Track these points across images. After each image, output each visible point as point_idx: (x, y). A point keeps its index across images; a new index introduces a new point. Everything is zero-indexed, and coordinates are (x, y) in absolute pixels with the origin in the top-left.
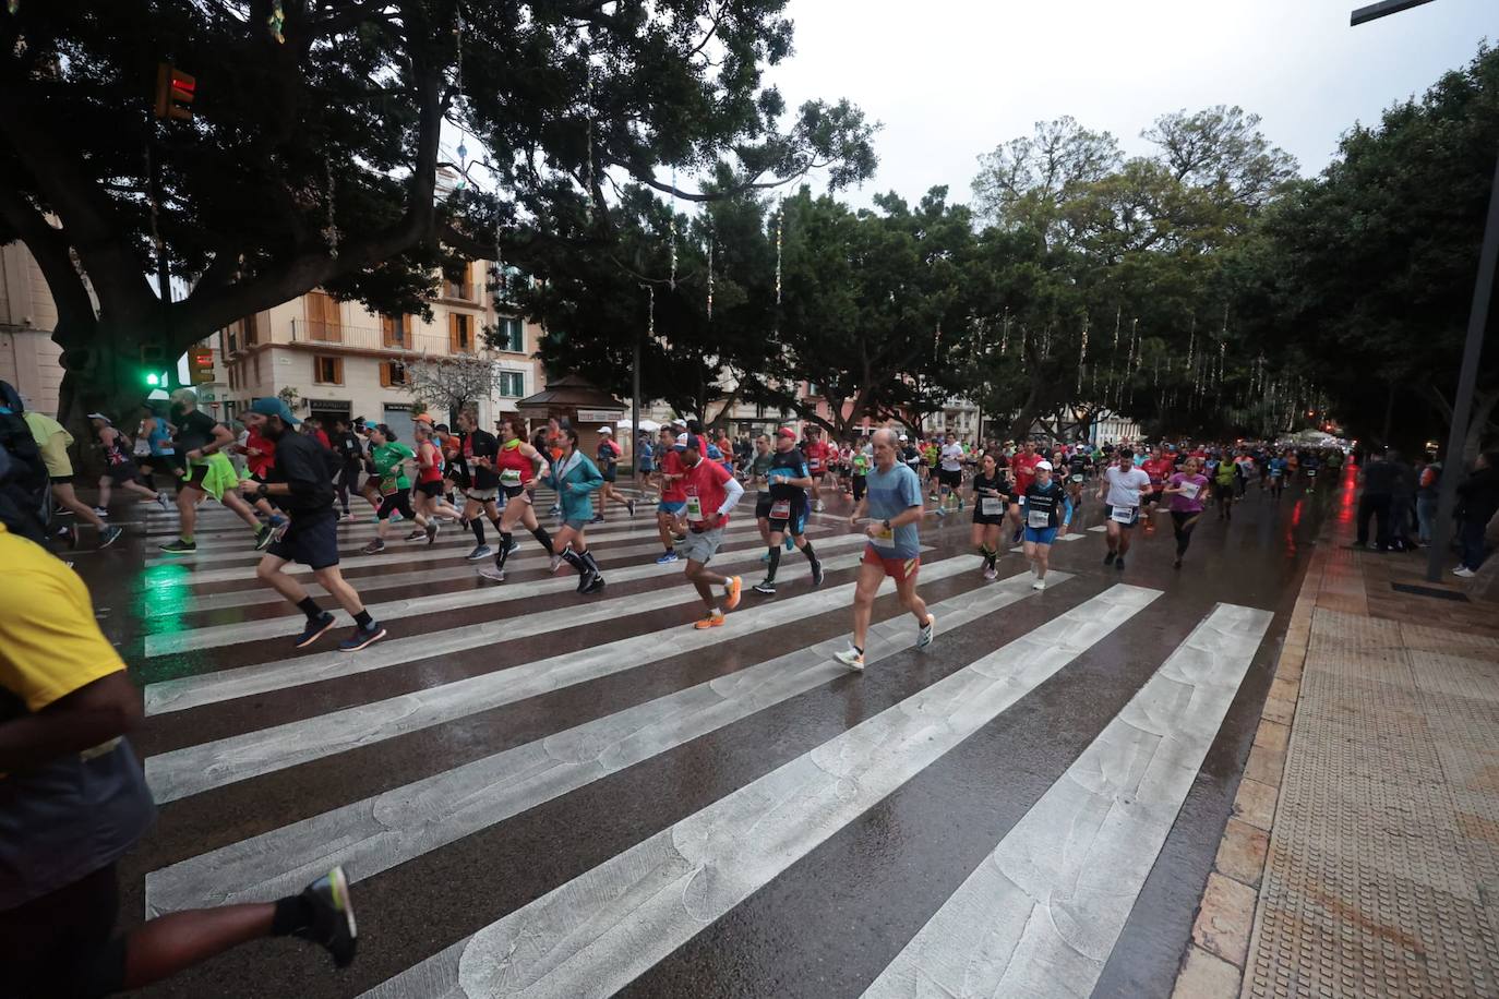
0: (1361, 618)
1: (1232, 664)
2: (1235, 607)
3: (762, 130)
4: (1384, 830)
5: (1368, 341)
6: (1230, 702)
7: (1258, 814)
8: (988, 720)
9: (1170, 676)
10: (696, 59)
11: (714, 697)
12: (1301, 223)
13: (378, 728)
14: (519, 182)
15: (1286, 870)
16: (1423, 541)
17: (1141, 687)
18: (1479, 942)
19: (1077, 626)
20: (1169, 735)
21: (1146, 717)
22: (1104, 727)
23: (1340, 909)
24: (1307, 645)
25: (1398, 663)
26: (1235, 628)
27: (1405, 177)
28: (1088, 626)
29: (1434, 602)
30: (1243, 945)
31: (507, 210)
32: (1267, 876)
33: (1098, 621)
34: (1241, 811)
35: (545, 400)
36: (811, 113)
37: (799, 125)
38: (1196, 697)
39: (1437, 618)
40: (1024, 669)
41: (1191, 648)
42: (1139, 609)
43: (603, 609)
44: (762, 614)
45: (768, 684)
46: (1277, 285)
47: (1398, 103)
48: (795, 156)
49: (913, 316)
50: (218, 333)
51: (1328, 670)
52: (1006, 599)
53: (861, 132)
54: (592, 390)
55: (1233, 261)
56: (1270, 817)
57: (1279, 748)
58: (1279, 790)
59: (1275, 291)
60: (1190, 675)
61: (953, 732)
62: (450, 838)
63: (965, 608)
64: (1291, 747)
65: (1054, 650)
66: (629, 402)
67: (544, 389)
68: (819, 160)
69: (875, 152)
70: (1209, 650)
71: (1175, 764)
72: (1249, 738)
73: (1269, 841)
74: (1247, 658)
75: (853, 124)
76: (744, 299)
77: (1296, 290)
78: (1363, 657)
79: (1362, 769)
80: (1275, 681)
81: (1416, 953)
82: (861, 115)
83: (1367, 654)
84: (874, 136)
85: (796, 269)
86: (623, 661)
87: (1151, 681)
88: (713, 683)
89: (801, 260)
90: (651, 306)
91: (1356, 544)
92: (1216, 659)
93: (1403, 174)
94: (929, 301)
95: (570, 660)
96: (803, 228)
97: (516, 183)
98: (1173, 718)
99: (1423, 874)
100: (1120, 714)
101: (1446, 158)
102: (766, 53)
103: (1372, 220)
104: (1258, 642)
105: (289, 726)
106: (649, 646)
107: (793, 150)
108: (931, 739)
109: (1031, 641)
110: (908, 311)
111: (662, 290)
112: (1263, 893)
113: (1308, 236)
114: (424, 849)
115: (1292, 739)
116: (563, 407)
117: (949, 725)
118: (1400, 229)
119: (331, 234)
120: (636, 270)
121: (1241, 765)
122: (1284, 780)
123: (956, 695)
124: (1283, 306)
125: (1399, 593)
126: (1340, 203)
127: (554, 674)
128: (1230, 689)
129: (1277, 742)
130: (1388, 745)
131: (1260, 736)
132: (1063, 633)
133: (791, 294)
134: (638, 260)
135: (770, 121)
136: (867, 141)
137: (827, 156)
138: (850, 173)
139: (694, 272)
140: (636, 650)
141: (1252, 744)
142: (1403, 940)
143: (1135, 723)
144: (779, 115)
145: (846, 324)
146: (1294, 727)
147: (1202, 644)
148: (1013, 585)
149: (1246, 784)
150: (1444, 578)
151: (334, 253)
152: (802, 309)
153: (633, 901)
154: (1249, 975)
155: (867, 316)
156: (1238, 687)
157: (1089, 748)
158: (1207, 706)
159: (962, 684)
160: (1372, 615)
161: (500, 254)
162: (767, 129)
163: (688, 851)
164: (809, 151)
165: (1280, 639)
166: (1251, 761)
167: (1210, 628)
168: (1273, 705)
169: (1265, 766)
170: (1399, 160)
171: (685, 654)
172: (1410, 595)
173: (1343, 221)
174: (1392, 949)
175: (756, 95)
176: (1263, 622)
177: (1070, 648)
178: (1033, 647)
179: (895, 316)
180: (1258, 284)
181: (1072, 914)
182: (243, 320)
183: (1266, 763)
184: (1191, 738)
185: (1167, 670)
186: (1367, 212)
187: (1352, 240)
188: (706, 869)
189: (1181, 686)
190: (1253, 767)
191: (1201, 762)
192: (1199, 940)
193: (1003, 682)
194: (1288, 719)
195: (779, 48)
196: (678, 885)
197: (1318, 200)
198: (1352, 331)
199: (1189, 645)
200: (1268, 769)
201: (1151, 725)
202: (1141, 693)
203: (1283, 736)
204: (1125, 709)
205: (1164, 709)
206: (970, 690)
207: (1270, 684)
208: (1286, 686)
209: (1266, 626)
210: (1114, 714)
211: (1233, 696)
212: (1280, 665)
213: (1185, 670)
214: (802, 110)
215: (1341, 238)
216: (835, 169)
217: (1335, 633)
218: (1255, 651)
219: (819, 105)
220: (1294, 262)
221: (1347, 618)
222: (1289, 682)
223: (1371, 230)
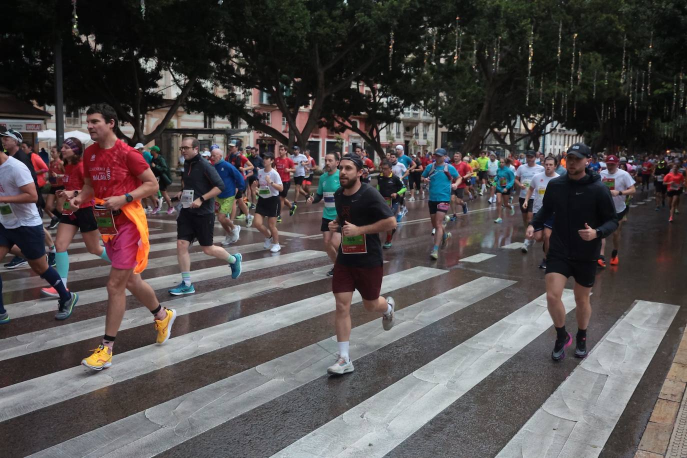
1: (641, 353)
2: (649, 303)
6: (635, 387)
8: (426, 422)
9: (589, 368)
11: (150, 426)
17: (564, 380)
19: (513, 328)
20: (582, 419)
21: (563, 406)
22: (529, 418)
26: (648, 322)
33: (534, 323)
38: (608, 385)
40: (462, 373)
41: (609, 342)
43: (21, 343)
45: (210, 408)
49: (365, 23)
52: (450, 308)
57: (669, 422)
60: (606, 365)
61: (393, 436)
63: (410, 319)
64: (678, 421)
65: (492, 352)
66: (51, 109)
70: (623, 343)
72: (646, 415)
74: (653, 347)
80: (673, 365)
86: (43, 398)
87: (572, 374)
92: (629, 351)
98: (587, 405)
100: (544, 406)
104: (664, 333)
108: (370, 445)
110: (361, 17)
115: (680, 414)
117: (389, 430)
121: (638, 439)
122: (670, 448)
123: (399, 401)
128: (636, 376)
129: (668, 416)
131: (655, 414)
132: (500, 336)
140: (61, 384)
141: (648, 421)
143: (555, 412)
146: (683, 403)
147: (619, 337)
148: (459, 294)
156: (643, 373)
157: (514, 438)
158: (617, 391)
159: (403, 393)
165: (681, 329)
166: (645, 437)
167: (626, 323)
168: (669, 387)
169: (656, 438)
176: (670, 316)
177: (507, 349)
178: (473, 352)
183: (657, 435)
184: (600, 420)
185: (586, 364)
189: (598, 376)
190: (647, 441)
191: (606, 441)
193: (443, 385)
194: (678, 398)
199: (607, 339)
200: (658, 440)
201: (569, 412)
202: (564, 385)
203: (673, 411)
204: (549, 400)
205: (582, 397)
206: (412, 395)
207: (668, 369)
208: (682, 369)
209: (673, 318)
210: (539, 406)
211: (637, 382)
212: (678, 352)
213: (602, 361)
218: (661, 341)
222: (683, 365)
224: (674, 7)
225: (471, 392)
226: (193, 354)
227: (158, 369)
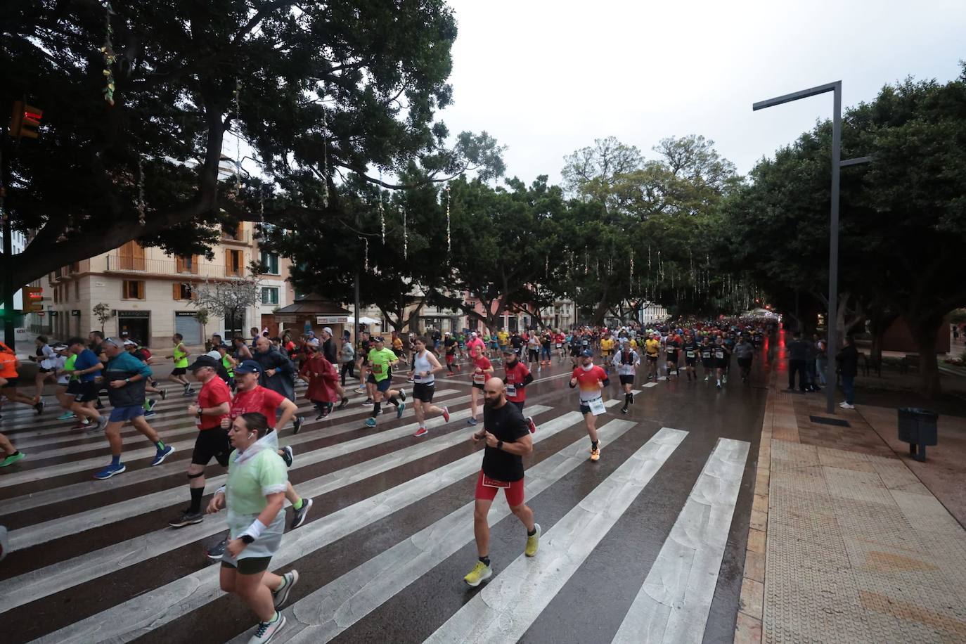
0: (796, 444)
1: (731, 485)
2: (729, 440)
3: (435, 147)
4: (823, 610)
5: (782, 276)
6: (732, 517)
7: (754, 607)
8: (592, 549)
9: (697, 500)
10: (394, 105)
11: (415, 550)
12: (741, 209)
13: (165, 611)
14: (277, 171)
16: (823, 384)
17: (681, 510)
19: (641, 464)
20: (699, 548)
21: (684, 534)
22: (662, 546)
24: (770, 468)
25: (819, 478)
26: (730, 457)
27: (791, 188)
28: (647, 463)
29: (833, 430)
31: (268, 188)
33: (654, 459)
34: (745, 606)
35: (294, 311)
36: (465, 139)
37: (458, 145)
38: (712, 514)
39: (836, 442)
40: (613, 503)
41: (707, 475)
42: (675, 447)
44: (444, 474)
45: (452, 534)
46: (732, 240)
47: (783, 147)
48: (456, 162)
49: (531, 252)
51: (783, 486)
54: (327, 303)
55: (708, 225)
56: (761, 608)
57: (761, 551)
58: (764, 584)
59: (732, 243)
60: (708, 497)
61: (571, 561)
63: (573, 456)
64: (768, 550)
65: (629, 485)
66: (352, 308)
67: (293, 303)
68: (471, 165)
69: (505, 162)
70: (716, 476)
71: (705, 571)
72: (744, 544)
73: (762, 628)
74: (738, 480)
75: (491, 146)
76: (427, 246)
77: (742, 243)
78: (800, 474)
79: (808, 563)
80: (756, 498)
82: (494, 141)
83: (802, 472)
84: (503, 152)
85: (459, 226)
86: (349, 525)
87: (686, 504)
88: (413, 538)
89: (462, 220)
90: (366, 251)
91: (789, 388)
92: (722, 483)
93: (790, 187)
94: (541, 244)
95: (313, 528)
96: (462, 201)
97: (275, 171)
98: (701, 534)
100: (671, 534)
101: (809, 180)
102: (436, 102)
103: (777, 212)
104: (743, 467)
105: (92, 618)
107: (454, 159)
108: (558, 570)
109: (615, 480)
110: (529, 249)
111: (375, 242)
113: (745, 217)
115: (768, 542)
116: (307, 315)
117: (569, 557)
118: (791, 216)
120: (356, 227)
121: (742, 568)
122: (766, 576)
123: (572, 529)
124: (737, 252)
125: (814, 424)
126: (760, 199)
127: (301, 542)
128: (731, 506)
129: (760, 546)
130: (819, 542)
131: (750, 542)
132: (633, 471)
133: (457, 241)
134: (357, 221)
135: (440, 142)
136: (499, 155)
137: (475, 163)
138: (490, 173)
139: (394, 229)
140: (360, 513)
141: (746, 549)
143: (679, 541)
144: (446, 138)
145: (492, 258)
146: (768, 533)
147: (713, 471)
149: (745, 582)
150: (836, 410)
151: (143, 222)
152: (463, 249)
155: (504, 252)
156: (735, 503)
157: (654, 564)
158: (720, 520)
159: (575, 520)
160: (802, 442)
161: (262, 217)
162: (437, 146)
164: (464, 160)
165: (755, 463)
166: (747, 565)
167: (716, 458)
168: (756, 517)
169: (754, 566)
170: (786, 178)
171: (394, 513)
172: (819, 424)
173: (763, 210)
175: (431, 125)
176: (745, 451)
177: (638, 482)
178: (616, 484)
179: (520, 251)
180: (722, 239)
183: (755, 563)
184: (712, 549)
185: (694, 495)
186: (774, 205)
187: (768, 220)
189: (703, 506)
190: (748, 570)
191: (719, 569)
193: (599, 516)
194: (764, 527)
195: (444, 99)
197: (749, 197)
198: (774, 270)
199: (705, 472)
200: (757, 568)
201: (689, 540)
202: (683, 514)
203: (763, 540)
204: (673, 529)
205: (695, 526)
206: (580, 525)
207: (752, 501)
208: (761, 500)
209: (747, 453)
210: (667, 534)
212: (756, 485)
213: (705, 493)
214: (459, 137)
215: (762, 219)
216: (481, 170)
217: (785, 457)
218: (742, 474)
219: (470, 134)
220: (741, 230)
221: (789, 445)
222: (762, 497)
223: (778, 216)
225: (620, 520)
226: (438, 488)
227: (418, 500)
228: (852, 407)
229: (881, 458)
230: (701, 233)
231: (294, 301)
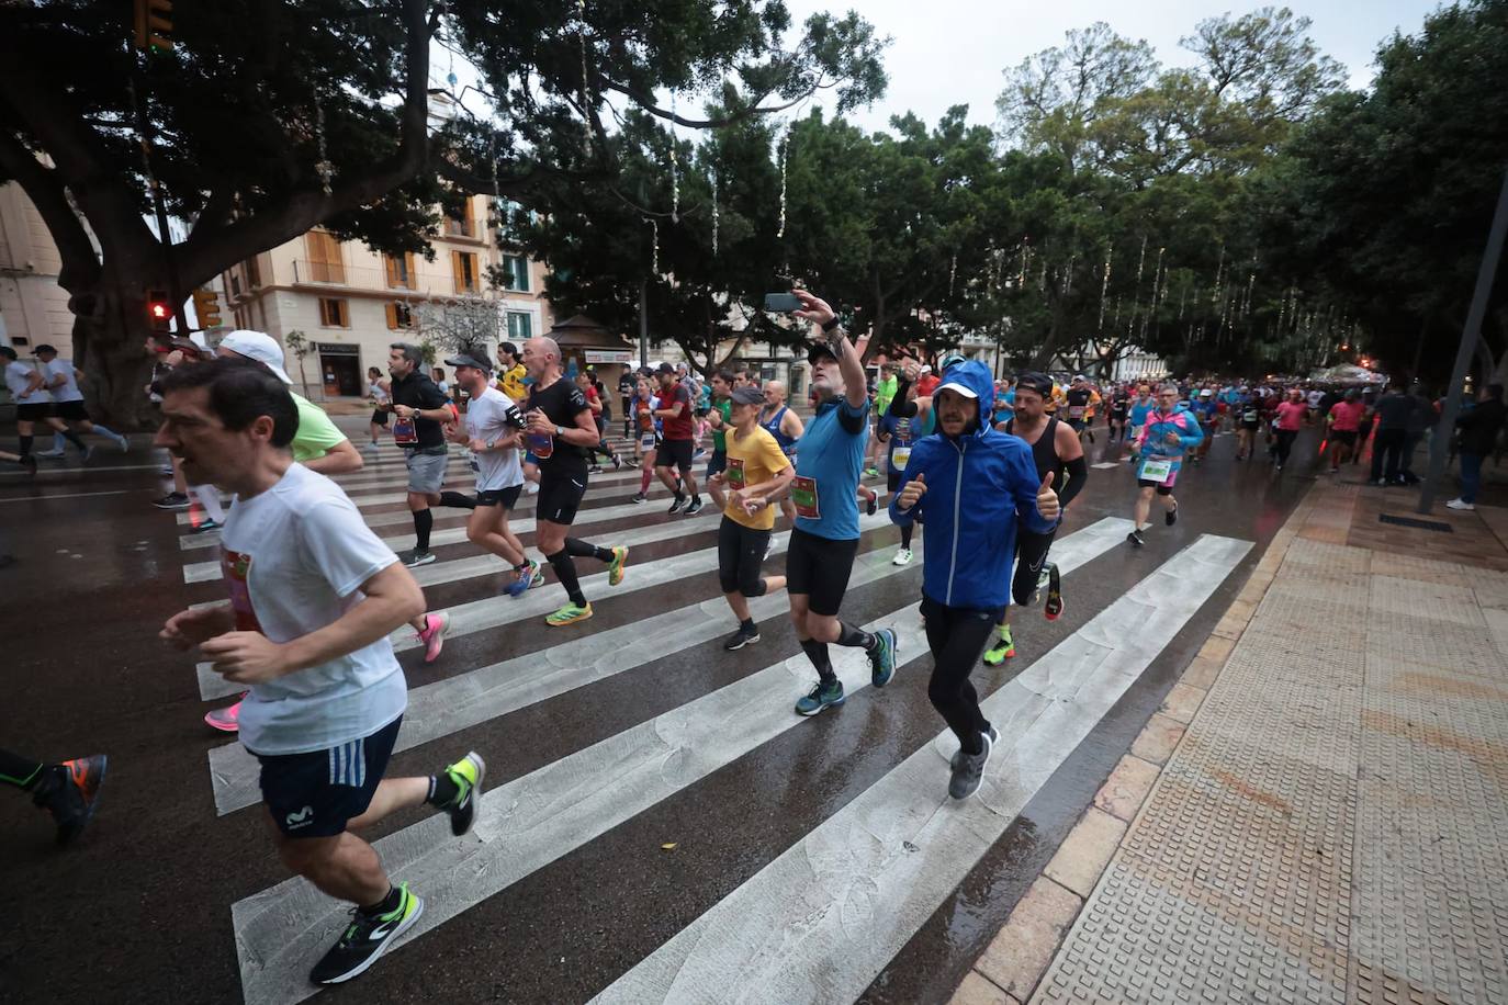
0: (1337, 547)
1: (1199, 588)
2: (1218, 537)
3: (765, 47)
4: (1293, 723)
5: (1385, 270)
6: (1186, 621)
7: (1183, 711)
9: (1136, 599)
12: (1327, 143)
14: (515, 109)
15: (1193, 753)
17: (1105, 607)
18: (1342, 805)
20: (1119, 648)
21: (1101, 633)
22: (1061, 641)
23: (1230, 781)
24: (1277, 572)
25: (1359, 588)
26: (1213, 557)
27: (1436, 92)
29: (1415, 533)
30: (1136, 807)
31: (503, 140)
32: (1174, 757)
33: (1080, 551)
34: (1167, 708)
36: (818, 27)
37: (805, 41)
38: (1155, 618)
39: (1414, 548)
41: (1163, 574)
46: (1301, 211)
47: (1443, 7)
48: (801, 76)
49: (927, 249)
50: (220, 275)
51: (1289, 593)
53: (870, 48)
54: (600, 331)
55: (1259, 185)
56: (1193, 713)
57: (1220, 659)
58: (1208, 692)
59: (1299, 217)
60: (1156, 598)
62: (463, 725)
64: (1231, 659)
66: (637, 342)
68: (827, 79)
69: (886, 70)
70: (1180, 577)
71: (1119, 671)
72: (1194, 650)
73: (1185, 731)
74: (1214, 584)
75: (863, 38)
76: (751, 234)
77: (1318, 218)
78: (1327, 582)
79: (1291, 676)
80: (1236, 603)
81: (1284, 812)
82: (870, 28)
83: (1331, 579)
84: (883, 52)
85: (804, 201)
87: (1116, 603)
88: (704, 605)
89: (811, 190)
90: (655, 242)
92: (1185, 584)
93: (1436, 88)
94: (944, 232)
96: (812, 154)
97: (512, 109)
98: (1128, 634)
99: (1315, 756)
100: (1079, 631)
101: (1483, 70)
103: (1398, 140)
104: (1232, 568)
106: (648, 573)
107: (799, 69)
110: (923, 243)
111: (666, 224)
112: (1166, 770)
113: (1332, 158)
114: (441, 733)
115: (1234, 651)
116: (570, 348)
117: (917, 640)
118: (1426, 148)
119: (325, 169)
120: (641, 205)
121: (1180, 673)
122: (1216, 684)
124: (1307, 232)
125: (1385, 524)
126: (1369, 120)
128: (1188, 611)
129: (1220, 654)
130: (1322, 656)
131: (1205, 650)
133: (800, 227)
134: (641, 193)
135: (775, 36)
136: (877, 58)
137: (834, 75)
138: (859, 93)
139: (698, 205)
141: (1195, 656)
142: (1276, 804)
143: (1091, 638)
144: (785, 29)
145: (860, 258)
146: (1240, 642)
147: (1176, 571)
149: (1179, 686)
150: (1434, 509)
151: (328, 190)
152: (811, 243)
153: (618, 772)
154: (1133, 827)
155: (879, 250)
156: (1198, 608)
157: (1043, 658)
158: (1164, 624)
160: (1348, 544)
161: (497, 188)
162: (771, 46)
163: (668, 737)
164: (815, 70)
165: (1252, 566)
166: (1190, 670)
167: (1187, 557)
168: (1226, 623)
171: (679, 580)
172: (1393, 526)
173: (1370, 142)
174: (1264, 810)
175: (758, 8)
176: (1241, 552)
179: (909, 249)
180: (1282, 210)
181: (993, 784)
182: (244, 262)
183: (1203, 671)
184: (1140, 650)
185: (1134, 594)
186: (1394, 130)
187: (1376, 162)
188: (682, 749)
189: (1144, 607)
190: (1191, 674)
191: (1143, 671)
192: (1099, 802)
194: (1236, 635)
196: (658, 760)
197: (1347, 118)
198: (1370, 260)
199: (1162, 571)
200: (1204, 675)
201: (1106, 639)
202: (1104, 613)
203: (1227, 649)
204: (1085, 626)
205: (1122, 626)
207: (1229, 606)
208: (1245, 607)
209: (1244, 555)
210: (1074, 631)
211: (1191, 615)
212: (1244, 590)
213: (1152, 594)
214: (808, 24)
215: (1366, 160)
216: (844, 89)
217: (1307, 560)
218: (1225, 577)
219: (825, 18)
220: (1317, 187)
221: (1323, 546)
222: (1248, 604)
223: (1397, 151)
224: (1285, 212)
228: (1471, 507)
229: (1490, 571)
230: (1244, 199)
231: (552, 327)
